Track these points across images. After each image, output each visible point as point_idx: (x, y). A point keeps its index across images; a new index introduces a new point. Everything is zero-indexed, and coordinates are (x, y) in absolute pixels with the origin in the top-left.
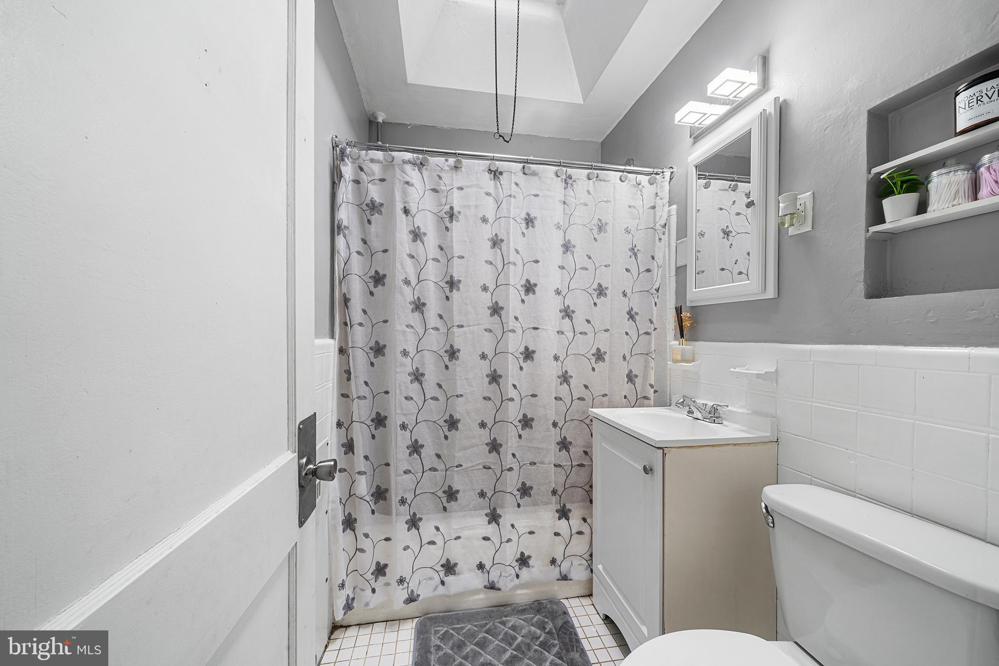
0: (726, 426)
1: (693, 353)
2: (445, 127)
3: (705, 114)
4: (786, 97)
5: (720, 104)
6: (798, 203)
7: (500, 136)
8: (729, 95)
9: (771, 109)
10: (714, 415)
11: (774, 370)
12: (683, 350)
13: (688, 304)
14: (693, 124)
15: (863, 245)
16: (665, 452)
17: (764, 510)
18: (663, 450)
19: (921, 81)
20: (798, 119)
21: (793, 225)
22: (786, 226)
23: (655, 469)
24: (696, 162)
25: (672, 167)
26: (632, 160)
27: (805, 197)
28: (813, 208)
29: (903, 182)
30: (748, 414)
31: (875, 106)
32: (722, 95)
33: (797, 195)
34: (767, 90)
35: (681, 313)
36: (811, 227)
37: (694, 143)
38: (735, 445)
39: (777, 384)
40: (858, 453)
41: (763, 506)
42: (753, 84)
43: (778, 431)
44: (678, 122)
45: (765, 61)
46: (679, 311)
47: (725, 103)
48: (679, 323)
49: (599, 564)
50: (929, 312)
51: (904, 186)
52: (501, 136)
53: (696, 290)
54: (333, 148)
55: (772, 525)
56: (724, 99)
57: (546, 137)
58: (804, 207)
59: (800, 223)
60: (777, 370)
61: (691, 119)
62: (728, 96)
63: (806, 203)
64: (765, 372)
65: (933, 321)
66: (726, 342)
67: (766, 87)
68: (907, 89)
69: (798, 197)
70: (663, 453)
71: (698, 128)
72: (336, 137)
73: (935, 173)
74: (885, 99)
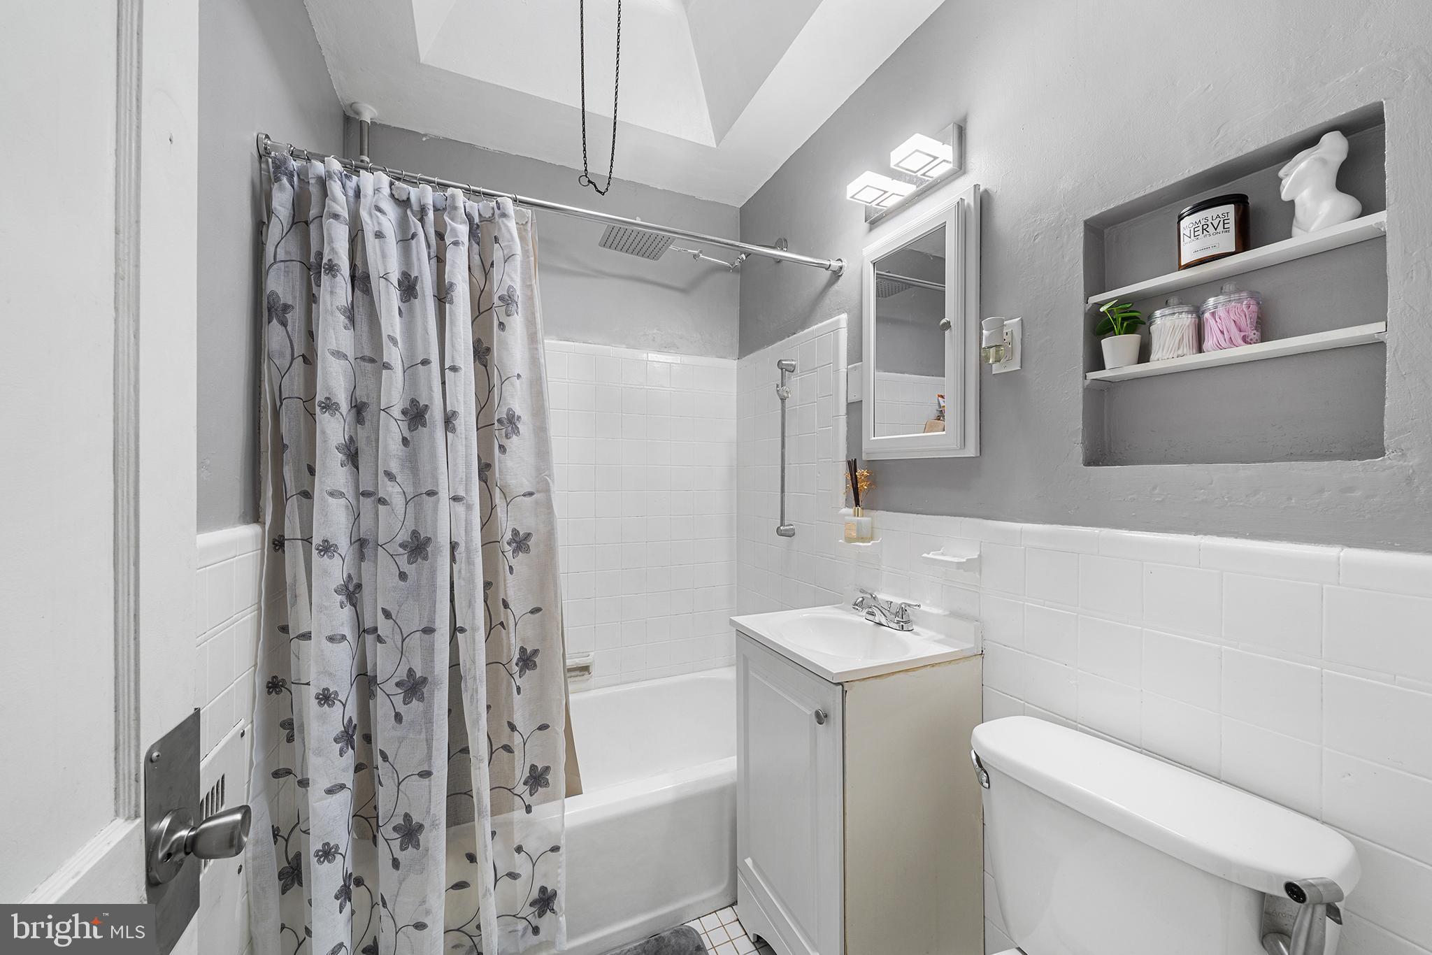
0: (917, 634)
1: (872, 528)
2: (492, 148)
3: (885, 192)
4: (988, 187)
5: (905, 181)
6: (1005, 331)
7: (589, 181)
8: (918, 171)
9: (970, 200)
10: (903, 618)
11: (976, 557)
12: (859, 523)
13: (864, 457)
14: (870, 203)
15: (1081, 396)
16: (845, 689)
17: (975, 763)
18: (843, 686)
19: (1142, 194)
20: (1003, 218)
21: (999, 361)
22: (991, 362)
23: (832, 715)
24: (874, 257)
25: (840, 260)
26: (786, 240)
27: (1013, 323)
28: (1022, 340)
29: (1124, 319)
30: (945, 616)
31: (1094, 217)
32: (907, 170)
33: (1003, 321)
34: (965, 173)
35: (856, 471)
36: (1020, 365)
37: (871, 230)
38: (933, 665)
39: (980, 575)
40: (1079, 671)
41: (974, 757)
42: (947, 162)
43: (983, 640)
44: (851, 197)
45: (961, 132)
46: (852, 466)
47: (910, 181)
48: (853, 484)
49: (746, 858)
50: (1154, 488)
51: (1125, 325)
52: (592, 183)
53: (876, 438)
54: (260, 157)
55: (987, 785)
56: (910, 175)
57: (659, 188)
58: (1010, 337)
59: (1007, 359)
60: (980, 556)
61: (868, 196)
62: (915, 172)
63: (1014, 333)
64: (967, 560)
65: (1160, 499)
66: (915, 513)
67: (963, 168)
68: (1127, 201)
69: (1005, 323)
70: (843, 690)
71: (876, 211)
72: (267, 137)
73: (1158, 313)
74: (1104, 210)
